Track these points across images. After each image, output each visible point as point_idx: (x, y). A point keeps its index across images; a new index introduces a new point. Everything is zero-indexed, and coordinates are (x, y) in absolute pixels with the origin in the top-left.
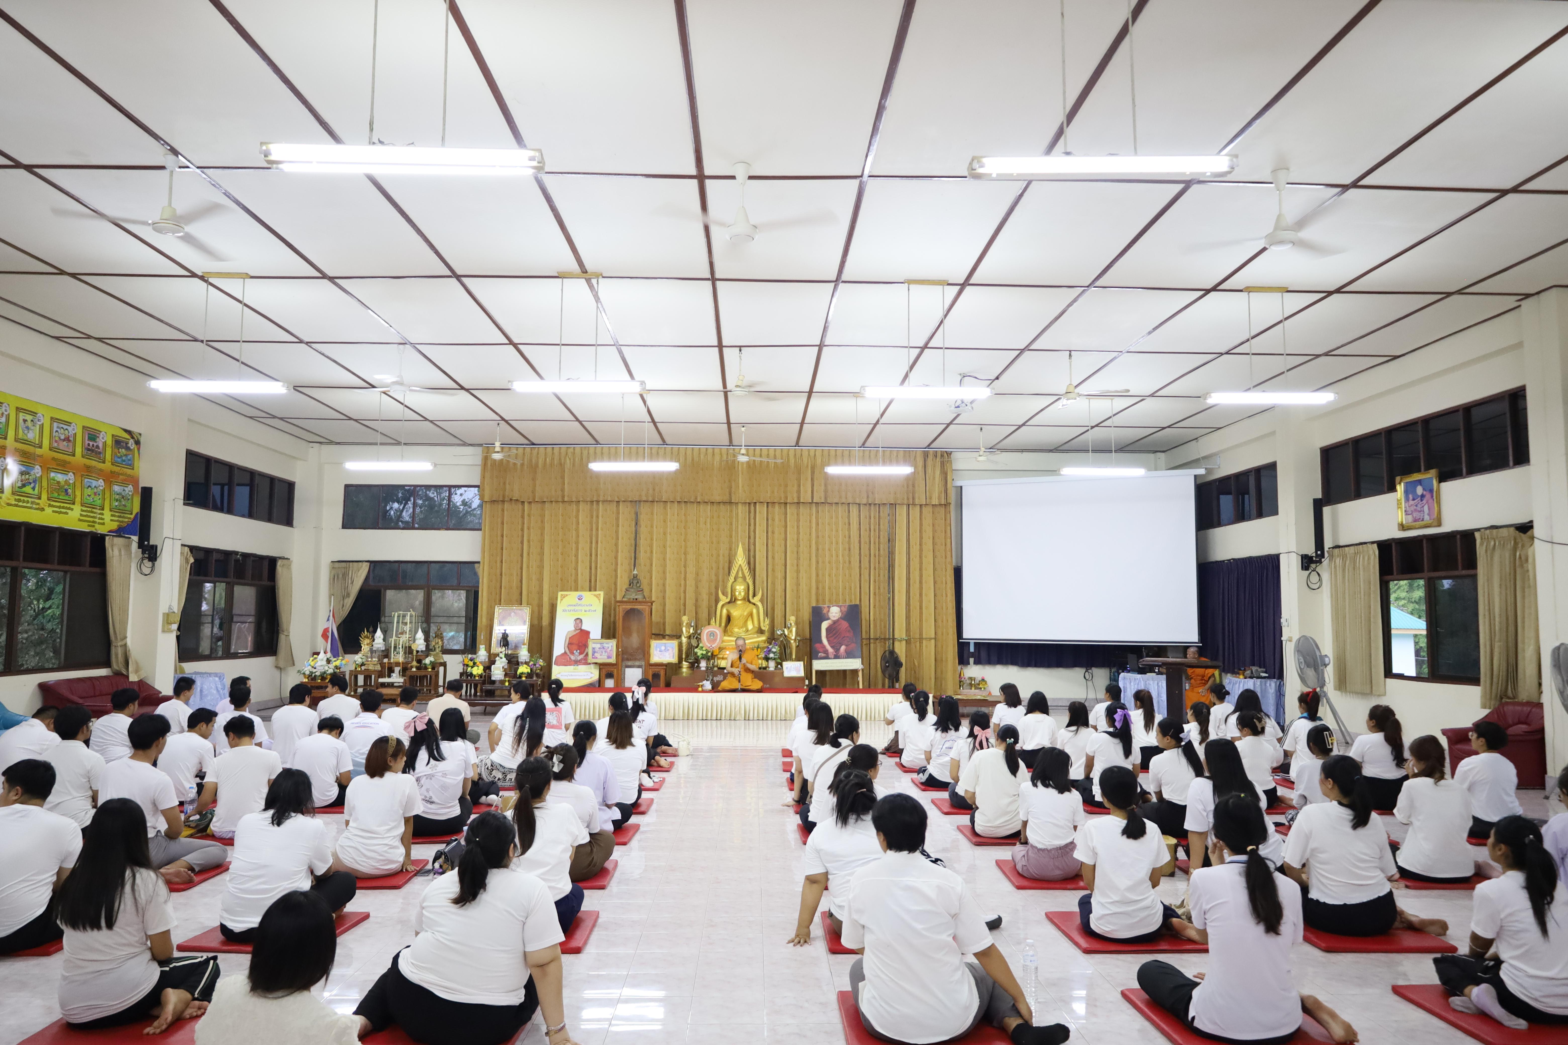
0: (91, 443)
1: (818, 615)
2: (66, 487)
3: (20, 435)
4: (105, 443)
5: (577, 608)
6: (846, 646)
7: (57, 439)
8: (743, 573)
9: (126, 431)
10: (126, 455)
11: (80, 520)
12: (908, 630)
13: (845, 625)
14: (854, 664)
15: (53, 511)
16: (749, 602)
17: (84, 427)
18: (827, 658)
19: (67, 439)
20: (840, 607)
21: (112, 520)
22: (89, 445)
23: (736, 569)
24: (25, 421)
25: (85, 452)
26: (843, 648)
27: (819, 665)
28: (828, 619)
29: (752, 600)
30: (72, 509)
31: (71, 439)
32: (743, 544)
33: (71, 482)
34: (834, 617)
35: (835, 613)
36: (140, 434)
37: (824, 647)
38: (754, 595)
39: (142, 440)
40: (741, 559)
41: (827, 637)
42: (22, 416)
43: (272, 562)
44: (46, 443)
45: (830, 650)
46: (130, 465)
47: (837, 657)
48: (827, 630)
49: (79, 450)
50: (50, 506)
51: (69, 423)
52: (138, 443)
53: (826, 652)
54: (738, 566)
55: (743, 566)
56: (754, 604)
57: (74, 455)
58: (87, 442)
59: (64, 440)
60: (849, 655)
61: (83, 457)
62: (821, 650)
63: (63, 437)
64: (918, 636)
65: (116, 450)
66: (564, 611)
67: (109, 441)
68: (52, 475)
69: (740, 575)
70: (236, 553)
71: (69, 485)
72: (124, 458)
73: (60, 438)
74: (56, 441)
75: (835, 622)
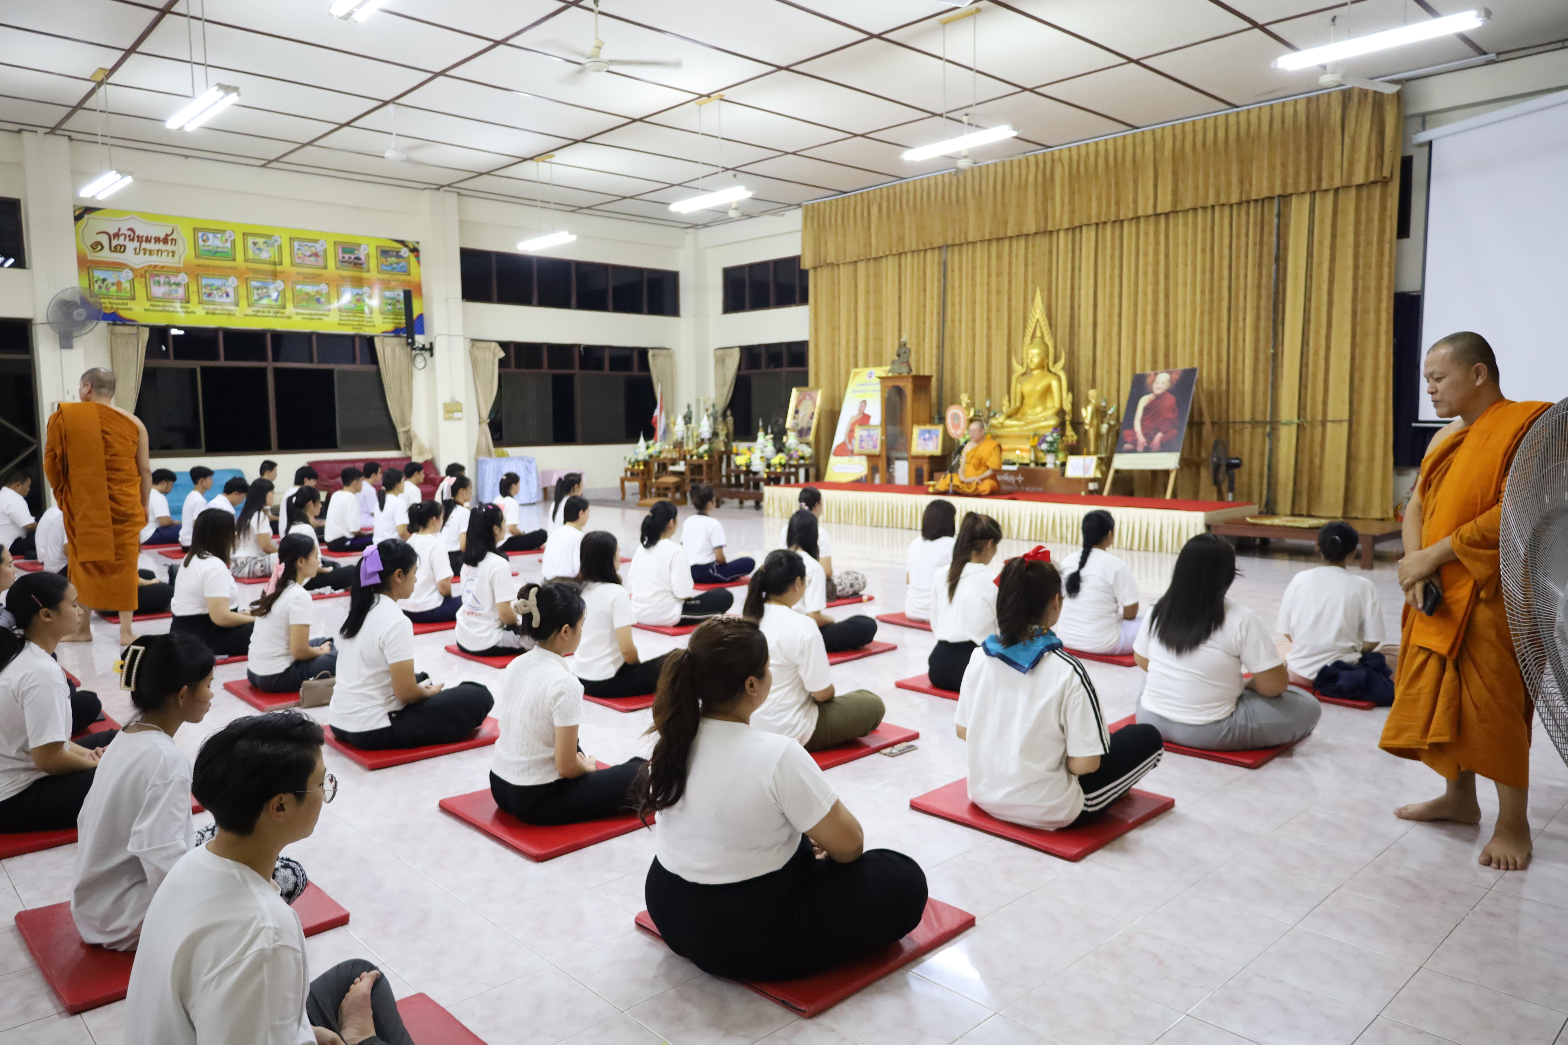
0: (347, 256)
1: (1140, 385)
2: (317, 297)
3: (251, 255)
4: (368, 255)
5: (865, 388)
6: (1164, 433)
7: (300, 255)
8: (1042, 333)
9: (397, 241)
10: (398, 263)
11: (339, 324)
12: (1301, 408)
13: (1171, 399)
14: (1169, 461)
15: (303, 318)
16: (1049, 371)
17: (335, 243)
18: (1134, 451)
19: (316, 255)
20: (1170, 373)
21: (384, 323)
22: (343, 257)
23: (1033, 326)
24: (255, 244)
25: (339, 264)
26: (1159, 436)
27: (1123, 462)
28: (1151, 392)
29: (1052, 369)
30: (328, 316)
31: (321, 254)
32: (1041, 291)
33: (324, 292)
34: (1159, 388)
35: (1162, 382)
36: (418, 243)
37: (1134, 434)
38: (1056, 361)
39: (421, 247)
40: (1038, 312)
41: (1143, 421)
42: (250, 240)
43: (643, 353)
44: (286, 259)
45: (1141, 438)
46: (405, 271)
47: (1147, 450)
48: (1147, 409)
49: (331, 263)
50: (297, 314)
51: (316, 241)
52: (415, 251)
53: (1135, 442)
54: (1035, 321)
55: (1041, 321)
56: (1055, 374)
57: (326, 268)
58: (341, 255)
59: (311, 256)
60: (1165, 447)
61: (337, 268)
62: (1129, 439)
63: (308, 253)
64: (1319, 417)
65: (383, 259)
66: (854, 391)
67: (373, 252)
68: (299, 287)
69: (1038, 334)
70: (579, 346)
71: (322, 294)
72: (394, 266)
73: (304, 254)
74: (299, 258)
75: (1158, 397)
